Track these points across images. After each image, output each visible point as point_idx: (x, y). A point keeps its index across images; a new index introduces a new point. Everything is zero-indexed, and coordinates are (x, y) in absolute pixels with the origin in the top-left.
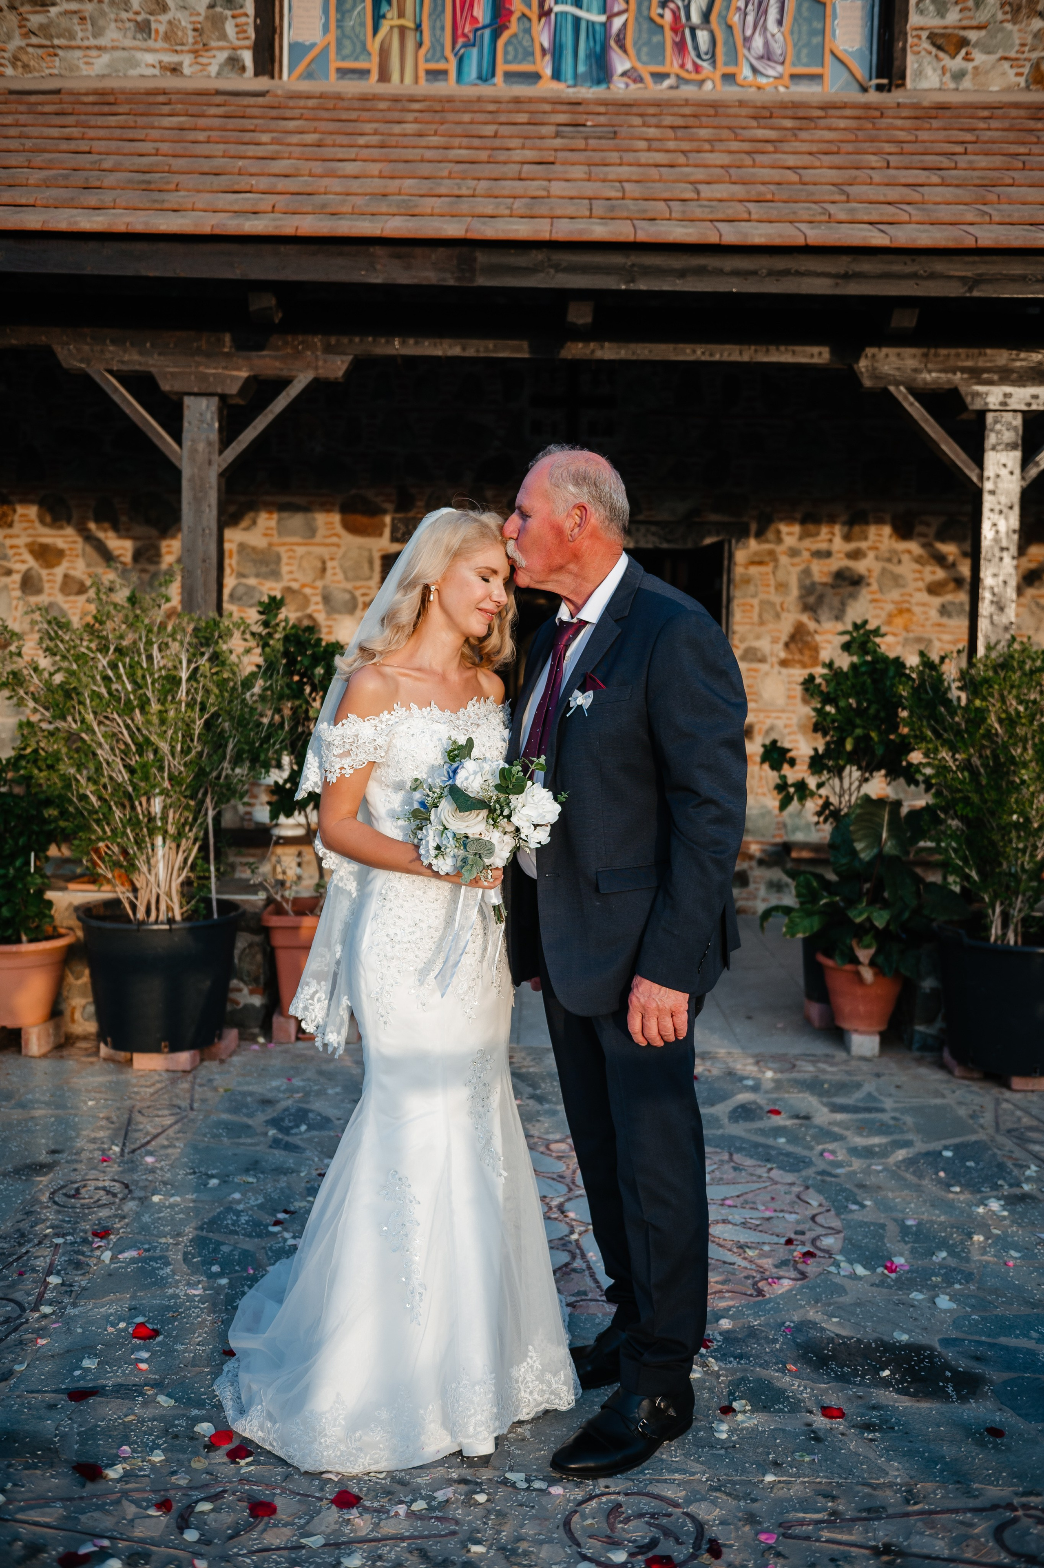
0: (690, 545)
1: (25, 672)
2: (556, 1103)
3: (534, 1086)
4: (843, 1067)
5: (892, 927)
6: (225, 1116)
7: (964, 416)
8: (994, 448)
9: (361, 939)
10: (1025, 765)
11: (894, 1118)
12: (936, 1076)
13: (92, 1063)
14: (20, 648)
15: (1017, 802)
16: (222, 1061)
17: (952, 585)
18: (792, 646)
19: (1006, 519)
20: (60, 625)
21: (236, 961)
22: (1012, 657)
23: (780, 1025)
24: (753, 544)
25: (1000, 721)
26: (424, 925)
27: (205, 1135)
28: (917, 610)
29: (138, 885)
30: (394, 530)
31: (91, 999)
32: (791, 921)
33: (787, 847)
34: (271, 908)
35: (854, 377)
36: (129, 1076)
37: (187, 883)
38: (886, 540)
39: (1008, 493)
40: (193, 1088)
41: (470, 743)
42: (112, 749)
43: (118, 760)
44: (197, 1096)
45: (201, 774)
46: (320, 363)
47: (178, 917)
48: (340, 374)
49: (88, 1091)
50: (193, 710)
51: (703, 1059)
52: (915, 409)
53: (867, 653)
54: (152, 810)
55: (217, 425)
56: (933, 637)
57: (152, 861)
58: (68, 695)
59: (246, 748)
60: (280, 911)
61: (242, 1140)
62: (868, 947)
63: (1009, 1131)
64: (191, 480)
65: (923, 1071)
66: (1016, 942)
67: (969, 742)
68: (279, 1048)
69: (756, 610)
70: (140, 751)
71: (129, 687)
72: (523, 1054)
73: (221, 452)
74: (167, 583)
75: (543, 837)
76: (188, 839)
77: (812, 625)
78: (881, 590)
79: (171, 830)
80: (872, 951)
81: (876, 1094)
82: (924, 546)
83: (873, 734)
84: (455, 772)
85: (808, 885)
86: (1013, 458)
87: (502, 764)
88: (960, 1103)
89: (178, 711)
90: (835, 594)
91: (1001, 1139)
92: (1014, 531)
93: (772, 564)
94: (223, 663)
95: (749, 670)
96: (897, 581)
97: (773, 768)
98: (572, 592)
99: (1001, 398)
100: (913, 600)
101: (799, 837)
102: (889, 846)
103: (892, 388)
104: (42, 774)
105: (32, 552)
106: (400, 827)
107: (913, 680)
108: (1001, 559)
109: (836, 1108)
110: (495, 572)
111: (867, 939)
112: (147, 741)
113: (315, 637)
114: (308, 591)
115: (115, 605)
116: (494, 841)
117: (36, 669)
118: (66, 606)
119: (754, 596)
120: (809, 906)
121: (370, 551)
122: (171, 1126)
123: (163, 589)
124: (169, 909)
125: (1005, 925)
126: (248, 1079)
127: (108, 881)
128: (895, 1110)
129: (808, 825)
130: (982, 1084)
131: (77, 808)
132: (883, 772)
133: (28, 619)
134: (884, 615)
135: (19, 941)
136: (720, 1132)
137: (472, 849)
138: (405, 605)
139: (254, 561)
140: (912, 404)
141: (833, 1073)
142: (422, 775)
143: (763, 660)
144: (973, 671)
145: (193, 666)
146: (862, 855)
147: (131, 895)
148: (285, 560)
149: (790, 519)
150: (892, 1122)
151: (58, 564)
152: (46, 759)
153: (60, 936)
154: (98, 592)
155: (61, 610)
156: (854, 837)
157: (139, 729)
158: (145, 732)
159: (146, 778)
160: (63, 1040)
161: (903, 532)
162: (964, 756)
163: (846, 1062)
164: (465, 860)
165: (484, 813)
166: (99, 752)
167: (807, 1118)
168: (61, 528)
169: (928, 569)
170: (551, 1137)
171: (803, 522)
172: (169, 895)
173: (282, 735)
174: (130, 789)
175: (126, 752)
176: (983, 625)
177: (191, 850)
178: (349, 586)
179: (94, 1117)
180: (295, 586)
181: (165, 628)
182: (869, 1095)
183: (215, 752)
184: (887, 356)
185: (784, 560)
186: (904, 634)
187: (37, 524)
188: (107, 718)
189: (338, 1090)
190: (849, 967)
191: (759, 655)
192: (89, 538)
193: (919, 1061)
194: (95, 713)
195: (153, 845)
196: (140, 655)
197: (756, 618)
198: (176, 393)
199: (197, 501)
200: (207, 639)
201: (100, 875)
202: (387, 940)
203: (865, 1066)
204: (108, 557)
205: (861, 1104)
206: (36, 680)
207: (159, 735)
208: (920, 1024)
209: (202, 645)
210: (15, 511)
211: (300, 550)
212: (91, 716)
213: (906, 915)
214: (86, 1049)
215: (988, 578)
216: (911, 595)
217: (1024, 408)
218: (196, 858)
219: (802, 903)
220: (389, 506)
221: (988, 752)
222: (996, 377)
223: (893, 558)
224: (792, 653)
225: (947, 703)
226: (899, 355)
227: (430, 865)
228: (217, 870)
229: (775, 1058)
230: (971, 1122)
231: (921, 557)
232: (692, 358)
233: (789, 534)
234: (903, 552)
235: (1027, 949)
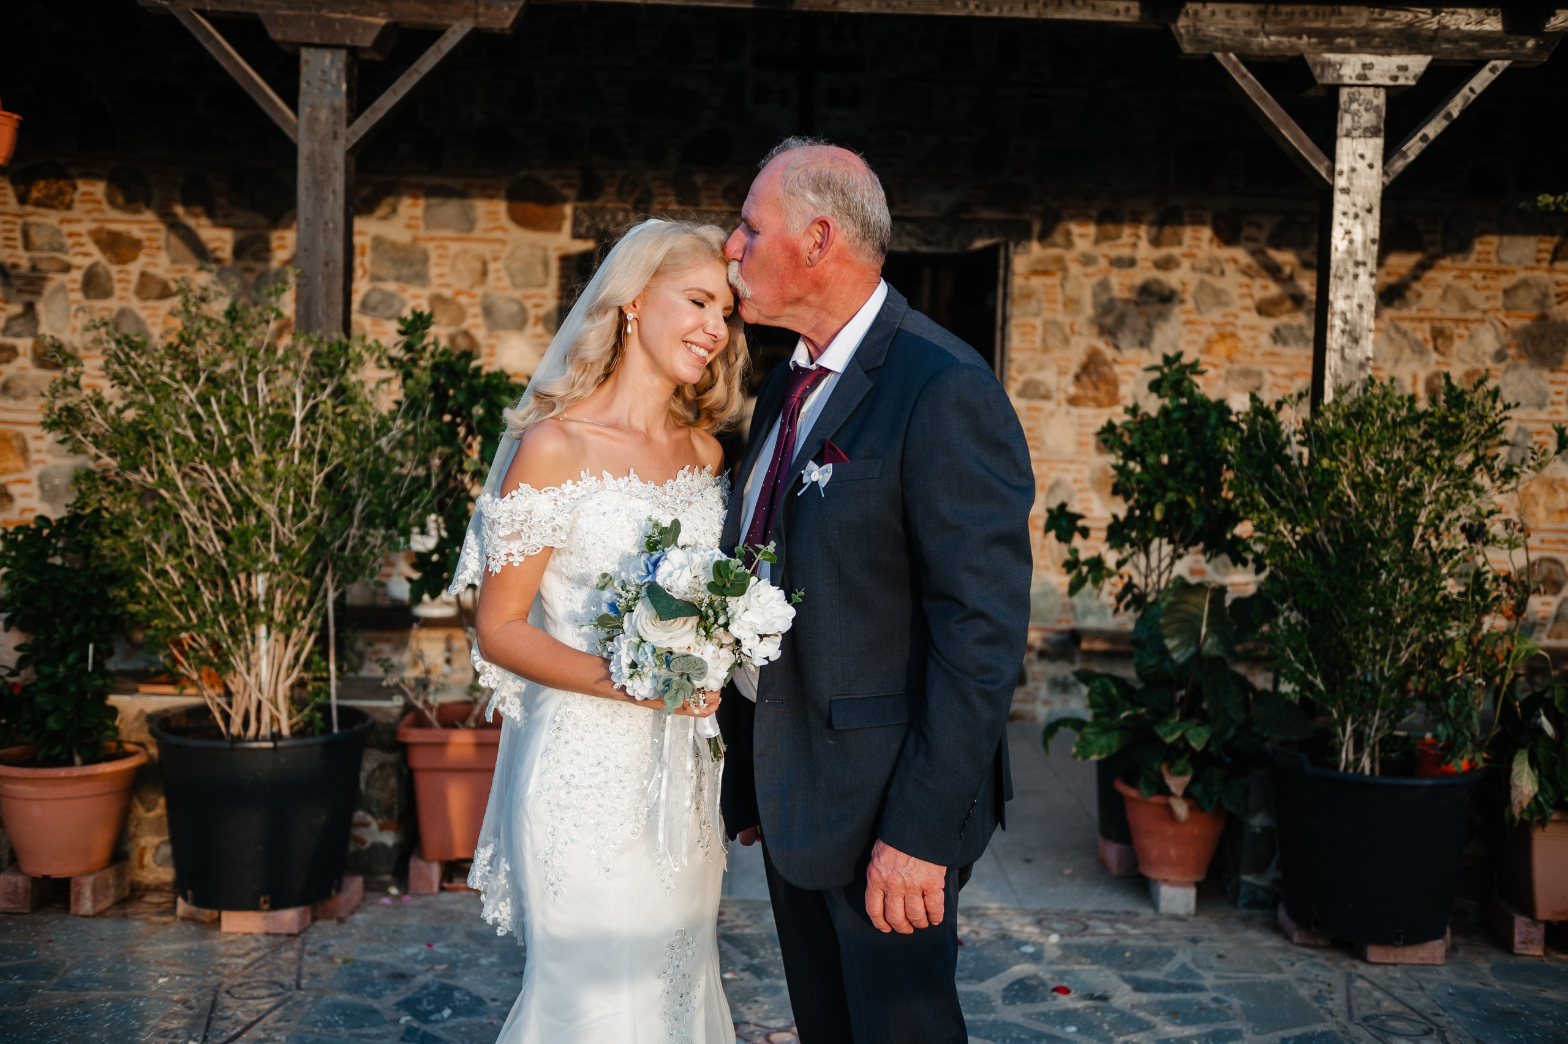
0: (955, 249)
1: (84, 406)
2: (778, 978)
3: (750, 953)
4: (1149, 929)
5: (1212, 749)
6: (342, 997)
7: (1311, 92)
8: (1348, 135)
9: (527, 781)
10: (1385, 543)
11: (1216, 1000)
12: (1267, 943)
13: (165, 924)
14: (77, 376)
15: (1373, 591)
16: (341, 921)
17: (1288, 304)
18: (1085, 379)
19: (1363, 224)
20: (133, 346)
21: (362, 786)
22: (1369, 403)
23: (1067, 871)
24: (1035, 248)
25: (1354, 486)
26: (610, 765)
27: (315, 1024)
28: (1243, 334)
29: (233, 688)
30: (576, 223)
31: (166, 838)
32: (1083, 739)
33: (1075, 636)
34: (409, 718)
35: (1170, 40)
36: (215, 942)
37: (300, 684)
38: (1205, 245)
39: (1365, 192)
40: (301, 958)
41: (676, 526)
42: (201, 509)
43: (209, 524)
44: (306, 969)
45: (320, 543)
46: (481, 9)
47: (286, 731)
48: (508, 23)
49: (159, 963)
50: (309, 461)
51: (969, 916)
52: (1248, 83)
53: (1182, 395)
54: (253, 590)
55: (344, 87)
56: (1264, 369)
57: (253, 658)
58: (142, 438)
59: (381, 510)
60: (421, 722)
61: (364, 1031)
62: (1181, 773)
63: (1366, 1019)
64: (310, 158)
65: (1252, 935)
66: (1372, 770)
67: (1313, 513)
68: (417, 902)
69: (1039, 333)
70: (239, 514)
71: (225, 430)
72: (736, 910)
73: (350, 122)
74: (279, 292)
75: (772, 650)
76: (300, 628)
77: (1109, 353)
78: (1198, 309)
79: (279, 616)
80: (1187, 779)
81: (1192, 966)
82: (1253, 253)
83: (1190, 500)
84: (656, 564)
85: (1105, 692)
86: (1374, 147)
87: (719, 555)
88: (1302, 980)
89: (289, 461)
90: (1140, 314)
91: (1356, 1030)
92: (1373, 241)
93: (1059, 275)
94: (352, 401)
95: (1029, 409)
96: (1219, 297)
97: (1060, 538)
98: (813, 330)
99: (1358, 70)
100: (1239, 323)
101: (1091, 622)
102: (1210, 645)
103: (1219, 56)
104: (105, 543)
105: (98, 242)
106: (584, 635)
107: (1242, 431)
108: (1356, 276)
109: (1140, 986)
110: (711, 297)
111: (1181, 764)
112: (248, 500)
113: (474, 364)
114: (463, 300)
115: (209, 321)
116: (707, 658)
117: (99, 403)
118: (143, 314)
119: (1036, 315)
120: (1106, 720)
121: (545, 249)
122: (270, 1011)
123: (273, 299)
124: (274, 720)
125: (1358, 749)
126: (374, 945)
127: (193, 683)
128: (1217, 988)
129: (1102, 608)
130: (1328, 954)
131: (152, 588)
132: (1201, 546)
133: (90, 336)
134: (1201, 341)
135: (70, 763)
136: (992, 1017)
137: (677, 668)
138: (593, 335)
139: (394, 261)
140: (1244, 76)
141: (1136, 937)
142: (610, 568)
143: (1046, 397)
144: (1319, 422)
145: (310, 403)
146: (1175, 656)
147: (222, 701)
148: (433, 259)
149: (1083, 218)
150: (1213, 1005)
151: (134, 258)
152: (111, 523)
153: (127, 755)
154: (186, 301)
155: (138, 321)
156: (1165, 632)
157: (237, 485)
158: (244, 488)
159: (246, 550)
160: (127, 893)
161: (1227, 235)
162: (1307, 530)
163: (1152, 922)
164: (667, 683)
165: (694, 620)
166: (183, 513)
167: (1104, 998)
168: (137, 211)
169: (1259, 282)
170: (772, 1024)
171: (1100, 221)
172: (274, 702)
173: (427, 495)
174: (224, 563)
175: (219, 514)
176: (1332, 360)
177: (304, 643)
178: (517, 294)
179: (165, 999)
180: (447, 293)
181: (275, 352)
182: (1184, 966)
183: (338, 515)
184: (1213, 13)
185: (1075, 269)
186: (1227, 365)
187: (105, 206)
188: (194, 469)
189: (494, 959)
190: (1157, 799)
191: (1043, 391)
192: (174, 225)
193: (1247, 922)
194: (179, 463)
195: (253, 636)
196: (239, 387)
197: (1038, 343)
198: (292, 44)
199: (318, 186)
200: (331, 368)
201: (183, 675)
202: (562, 783)
203: (1178, 929)
204: (202, 253)
205: (1173, 980)
206: (99, 419)
207: (263, 494)
208: (1248, 873)
209: (323, 375)
210: (75, 188)
211: (454, 247)
212: (174, 467)
213: (1231, 732)
214: (159, 905)
215: (1338, 302)
216: (1236, 316)
217: (1390, 83)
218: (311, 653)
219: (1096, 716)
220: (570, 193)
221: (1338, 525)
222: (1353, 43)
223: (1214, 268)
224: (1084, 388)
225: (1285, 460)
226: (1228, 12)
227: (623, 688)
228: (339, 669)
229: (1061, 915)
230: (1316, 1005)
231: (1249, 267)
232: (963, 13)
233: (1082, 236)
234: (1227, 261)
235: (1387, 781)
